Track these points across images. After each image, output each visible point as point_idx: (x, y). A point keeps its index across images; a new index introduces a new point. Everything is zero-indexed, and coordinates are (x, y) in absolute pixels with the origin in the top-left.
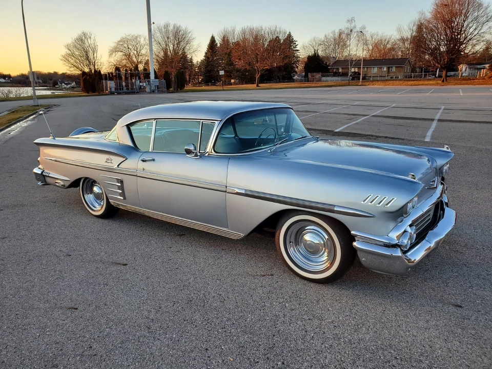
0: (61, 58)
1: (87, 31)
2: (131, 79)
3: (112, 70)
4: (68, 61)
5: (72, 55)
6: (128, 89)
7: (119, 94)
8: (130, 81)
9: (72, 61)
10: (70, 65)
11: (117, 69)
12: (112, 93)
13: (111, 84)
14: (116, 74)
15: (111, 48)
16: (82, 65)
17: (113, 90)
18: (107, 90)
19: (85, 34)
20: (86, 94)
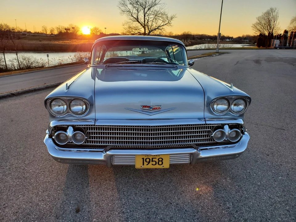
0: (252, 25)
1: (273, 7)
2: (294, 39)
3: (282, 32)
4: (256, 27)
5: (260, 23)
6: (289, 45)
7: (280, 48)
8: (292, 40)
9: (258, 27)
10: (257, 30)
11: (286, 32)
12: (276, 48)
13: (277, 42)
14: (283, 35)
15: (294, 18)
16: (264, 30)
17: (277, 46)
18: (273, 45)
19: (272, 9)
20: (258, 48)
